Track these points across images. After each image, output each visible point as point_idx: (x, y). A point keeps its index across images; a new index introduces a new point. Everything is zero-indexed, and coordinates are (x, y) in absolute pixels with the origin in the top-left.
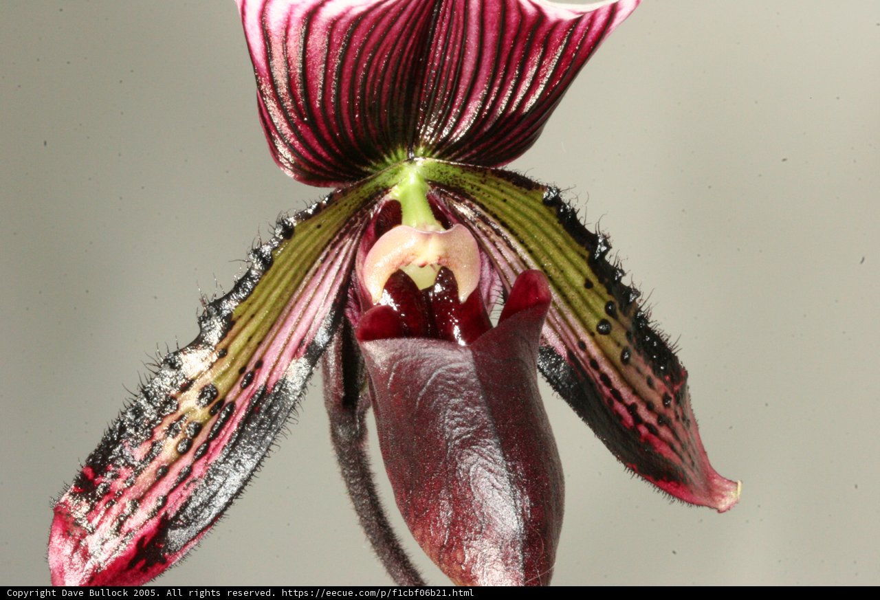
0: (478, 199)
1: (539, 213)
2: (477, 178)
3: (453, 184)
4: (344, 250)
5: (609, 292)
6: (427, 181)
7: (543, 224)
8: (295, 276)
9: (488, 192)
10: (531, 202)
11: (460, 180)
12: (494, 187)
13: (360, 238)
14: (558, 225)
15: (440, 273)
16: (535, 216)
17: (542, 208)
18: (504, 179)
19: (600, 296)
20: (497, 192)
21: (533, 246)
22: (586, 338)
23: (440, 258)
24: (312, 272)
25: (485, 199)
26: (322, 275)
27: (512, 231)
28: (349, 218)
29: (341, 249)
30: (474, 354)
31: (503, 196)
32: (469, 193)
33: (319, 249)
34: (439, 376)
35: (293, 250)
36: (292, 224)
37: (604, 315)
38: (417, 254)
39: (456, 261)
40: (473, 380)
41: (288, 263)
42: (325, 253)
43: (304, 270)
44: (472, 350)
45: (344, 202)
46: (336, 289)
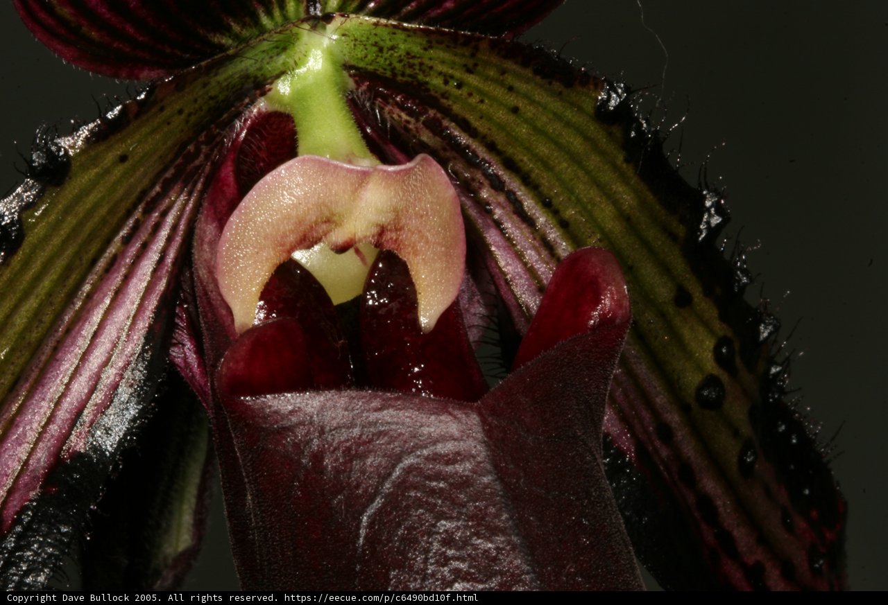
0: (456, 108)
1: (587, 139)
2: (457, 60)
3: (403, 74)
4: (170, 220)
5: (723, 318)
6: (347, 67)
7: (594, 161)
8: (68, 269)
9: (480, 92)
10: (569, 114)
11: (421, 64)
12: (493, 80)
13: (202, 192)
14: (624, 166)
15: (374, 267)
16: (577, 144)
17: (593, 128)
18: (516, 63)
19: (707, 325)
20: (499, 92)
21: (570, 213)
22: (674, 418)
23: (382, 231)
24: (102, 263)
25: (473, 109)
26: (123, 271)
27: (526, 180)
28: (184, 145)
29: (164, 214)
30: (484, 421)
31: (512, 100)
32: (438, 95)
33: (121, 212)
34: (409, 470)
35: (67, 211)
36: (66, 152)
37: (711, 366)
38: (335, 218)
39: (415, 237)
40: (486, 480)
41: (56, 241)
42: (131, 222)
43: (87, 257)
44: (480, 414)
45: (178, 107)
46: (153, 303)
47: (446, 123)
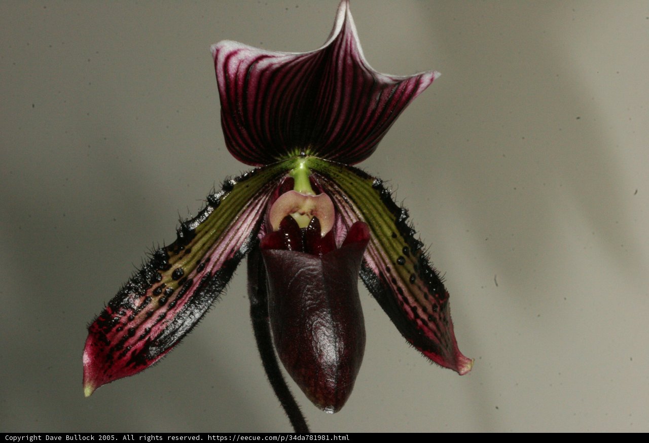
0: (337, 181)
1: (370, 192)
2: (337, 169)
3: (324, 171)
4: (261, 202)
5: (406, 241)
6: (310, 168)
7: (372, 198)
8: (232, 212)
9: (343, 178)
10: (366, 186)
11: (328, 170)
12: (346, 176)
13: (270, 195)
14: (380, 200)
15: (312, 220)
16: (367, 194)
17: (372, 190)
18: (352, 172)
19: (401, 243)
20: (348, 178)
21: (365, 211)
22: (391, 266)
23: (313, 211)
24: (242, 211)
25: (341, 182)
26: (247, 214)
27: (354, 201)
28: (265, 184)
29: (259, 201)
30: (322, 262)
31: (351, 181)
32: (332, 178)
33: (247, 199)
34: (302, 272)
36: (233, 183)
37: (401, 253)
38: (300, 206)
39: (321, 213)
40: (320, 276)
41: (229, 205)
42: (250, 202)
43: (237, 210)
44: (322, 260)
45: (262, 175)
46: (254, 223)
47: (334, 185)
